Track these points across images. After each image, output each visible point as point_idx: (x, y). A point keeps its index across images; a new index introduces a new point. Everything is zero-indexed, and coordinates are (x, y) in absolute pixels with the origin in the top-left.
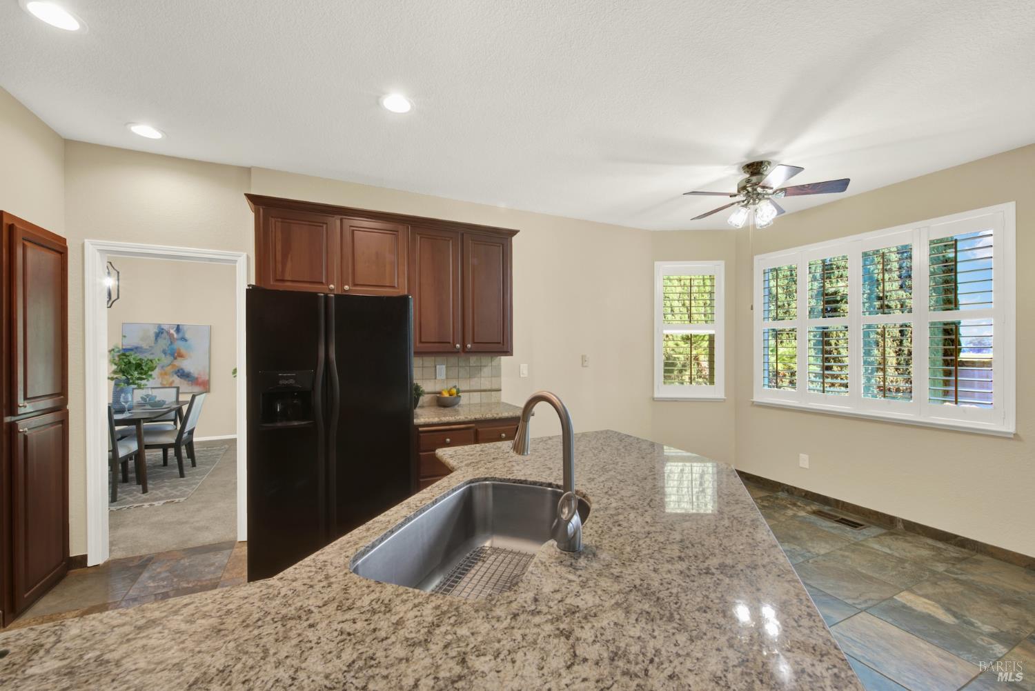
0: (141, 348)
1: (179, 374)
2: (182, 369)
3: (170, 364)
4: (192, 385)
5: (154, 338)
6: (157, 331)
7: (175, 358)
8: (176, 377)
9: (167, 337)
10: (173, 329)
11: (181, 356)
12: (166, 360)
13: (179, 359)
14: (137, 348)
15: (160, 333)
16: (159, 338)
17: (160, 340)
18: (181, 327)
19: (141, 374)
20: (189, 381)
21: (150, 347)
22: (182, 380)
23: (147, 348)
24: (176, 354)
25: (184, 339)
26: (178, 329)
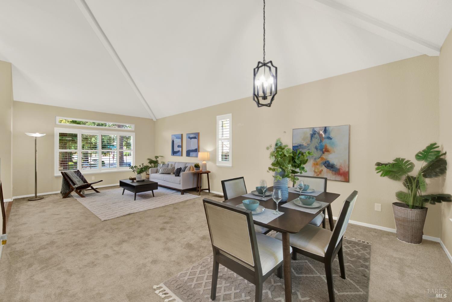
0: (303, 145)
2: (328, 161)
3: (320, 157)
4: (335, 174)
5: (310, 139)
6: (312, 133)
7: (323, 153)
8: (324, 167)
9: (318, 137)
10: (321, 130)
11: (327, 151)
12: (317, 154)
13: (326, 153)
14: (300, 145)
15: (314, 134)
16: (313, 138)
17: (313, 139)
18: (327, 129)
20: (333, 171)
21: (308, 144)
22: (328, 170)
23: (306, 145)
24: (324, 150)
25: (330, 138)
26: (325, 130)
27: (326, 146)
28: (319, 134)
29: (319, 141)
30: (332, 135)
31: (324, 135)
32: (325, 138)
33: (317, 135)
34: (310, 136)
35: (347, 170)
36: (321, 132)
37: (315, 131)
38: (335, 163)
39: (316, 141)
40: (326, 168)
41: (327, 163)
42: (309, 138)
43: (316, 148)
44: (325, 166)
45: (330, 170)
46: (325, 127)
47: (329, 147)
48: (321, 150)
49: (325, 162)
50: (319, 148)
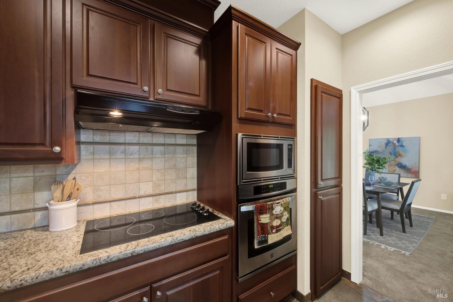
0: (378, 151)
1: (399, 166)
2: (401, 163)
3: (394, 160)
4: (407, 173)
5: (385, 146)
6: (386, 142)
7: (397, 157)
9: (392, 145)
10: (395, 140)
11: (400, 155)
12: (392, 157)
13: (399, 157)
14: (376, 151)
15: (388, 143)
16: (387, 146)
17: (388, 147)
18: (400, 139)
19: (379, 165)
20: (405, 170)
21: (383, 150)
22: (401, 170)
23: (381, 151)
24: (397, 155)
25: (402, 146)
26: (399, 140)
27: (399, 152)
28: (393, 143)
29: (393, 148)
30: (404, 144)
31: (397, 144)
32: (398, 146)
33: (391, 144)
34: (385, 144)
35: (417, 170)
36: (395, 142)
37: (390, 141)
38: (407, 165)
39: (390, 148)
43: (391, 153)
44: (398, 167)
45: (403, 169)
46: (399, 138)
47: (401, 153)
48: (395, 155)
49: (399, 164)
50: (393, 153)
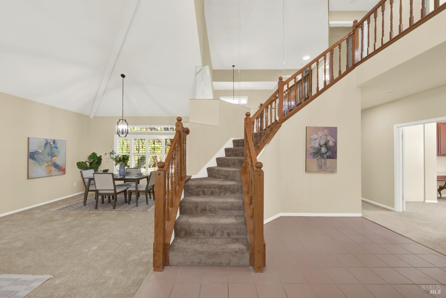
0: (38, 152)
3: (51, 161)
4: (59, 171)
6: (45, 143)
9: (50, 146)
11: (55, 156)
12: (49, 158)
13: (54, 158)
14: (36, 152)
16: (46, 147)
24: (53, 155)
26: (54, 142)
27: (54, 153)
28: (50, 144)
29: (50, 149)
30: (58, 146)
31: (53, 145)
32: (54, 147)
33: (48, 145)
34: (44, 145)
35: (64, 167)
36: (52, 143)
37: (48, 142)
38: (59, 164)
39: (48, 149)
40: (54, 168)
41: (55, 164)
42: (44, 147)
43: (48, 154)
44: (54, 167)
45: (57, 169)
46: (54, 140)
47: (56, 154)
48: (52, 155)
49: (54, 164)
50: (50, 154)
